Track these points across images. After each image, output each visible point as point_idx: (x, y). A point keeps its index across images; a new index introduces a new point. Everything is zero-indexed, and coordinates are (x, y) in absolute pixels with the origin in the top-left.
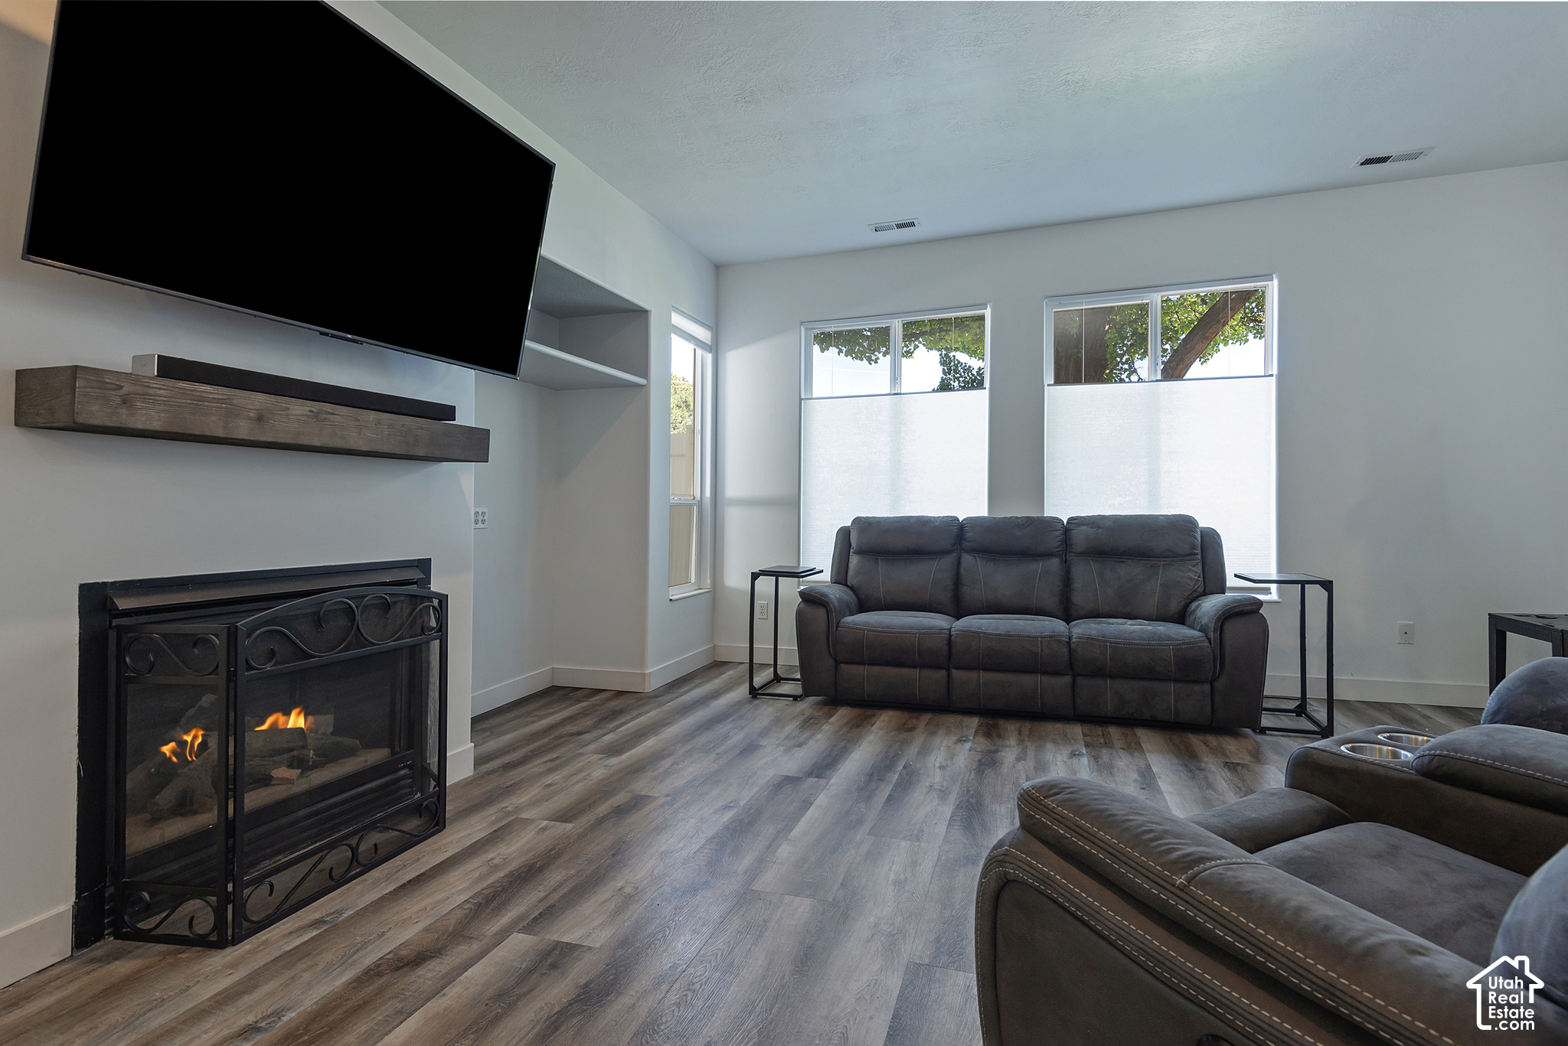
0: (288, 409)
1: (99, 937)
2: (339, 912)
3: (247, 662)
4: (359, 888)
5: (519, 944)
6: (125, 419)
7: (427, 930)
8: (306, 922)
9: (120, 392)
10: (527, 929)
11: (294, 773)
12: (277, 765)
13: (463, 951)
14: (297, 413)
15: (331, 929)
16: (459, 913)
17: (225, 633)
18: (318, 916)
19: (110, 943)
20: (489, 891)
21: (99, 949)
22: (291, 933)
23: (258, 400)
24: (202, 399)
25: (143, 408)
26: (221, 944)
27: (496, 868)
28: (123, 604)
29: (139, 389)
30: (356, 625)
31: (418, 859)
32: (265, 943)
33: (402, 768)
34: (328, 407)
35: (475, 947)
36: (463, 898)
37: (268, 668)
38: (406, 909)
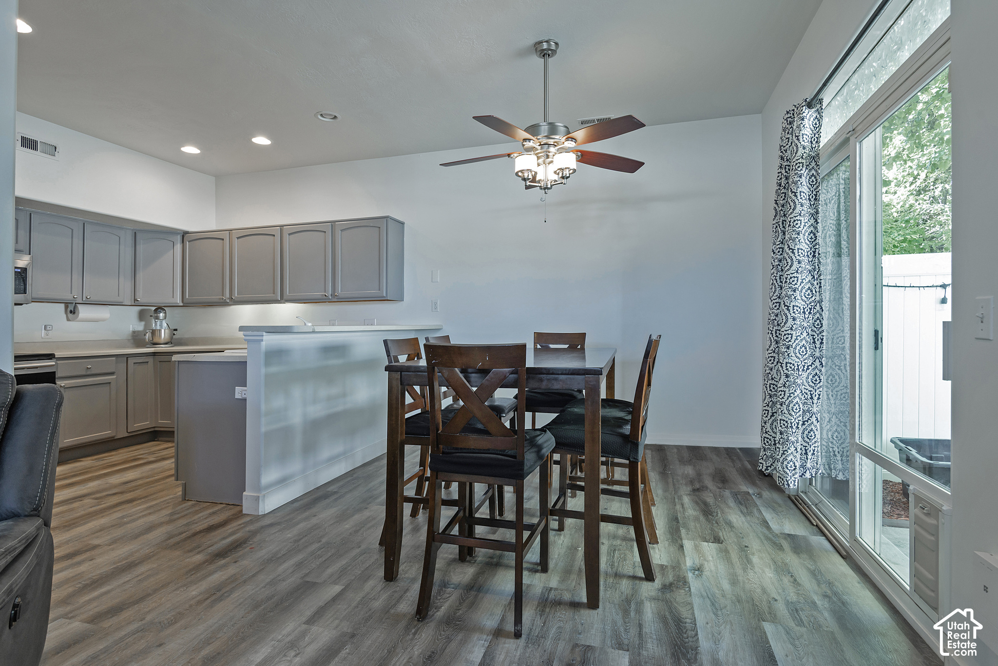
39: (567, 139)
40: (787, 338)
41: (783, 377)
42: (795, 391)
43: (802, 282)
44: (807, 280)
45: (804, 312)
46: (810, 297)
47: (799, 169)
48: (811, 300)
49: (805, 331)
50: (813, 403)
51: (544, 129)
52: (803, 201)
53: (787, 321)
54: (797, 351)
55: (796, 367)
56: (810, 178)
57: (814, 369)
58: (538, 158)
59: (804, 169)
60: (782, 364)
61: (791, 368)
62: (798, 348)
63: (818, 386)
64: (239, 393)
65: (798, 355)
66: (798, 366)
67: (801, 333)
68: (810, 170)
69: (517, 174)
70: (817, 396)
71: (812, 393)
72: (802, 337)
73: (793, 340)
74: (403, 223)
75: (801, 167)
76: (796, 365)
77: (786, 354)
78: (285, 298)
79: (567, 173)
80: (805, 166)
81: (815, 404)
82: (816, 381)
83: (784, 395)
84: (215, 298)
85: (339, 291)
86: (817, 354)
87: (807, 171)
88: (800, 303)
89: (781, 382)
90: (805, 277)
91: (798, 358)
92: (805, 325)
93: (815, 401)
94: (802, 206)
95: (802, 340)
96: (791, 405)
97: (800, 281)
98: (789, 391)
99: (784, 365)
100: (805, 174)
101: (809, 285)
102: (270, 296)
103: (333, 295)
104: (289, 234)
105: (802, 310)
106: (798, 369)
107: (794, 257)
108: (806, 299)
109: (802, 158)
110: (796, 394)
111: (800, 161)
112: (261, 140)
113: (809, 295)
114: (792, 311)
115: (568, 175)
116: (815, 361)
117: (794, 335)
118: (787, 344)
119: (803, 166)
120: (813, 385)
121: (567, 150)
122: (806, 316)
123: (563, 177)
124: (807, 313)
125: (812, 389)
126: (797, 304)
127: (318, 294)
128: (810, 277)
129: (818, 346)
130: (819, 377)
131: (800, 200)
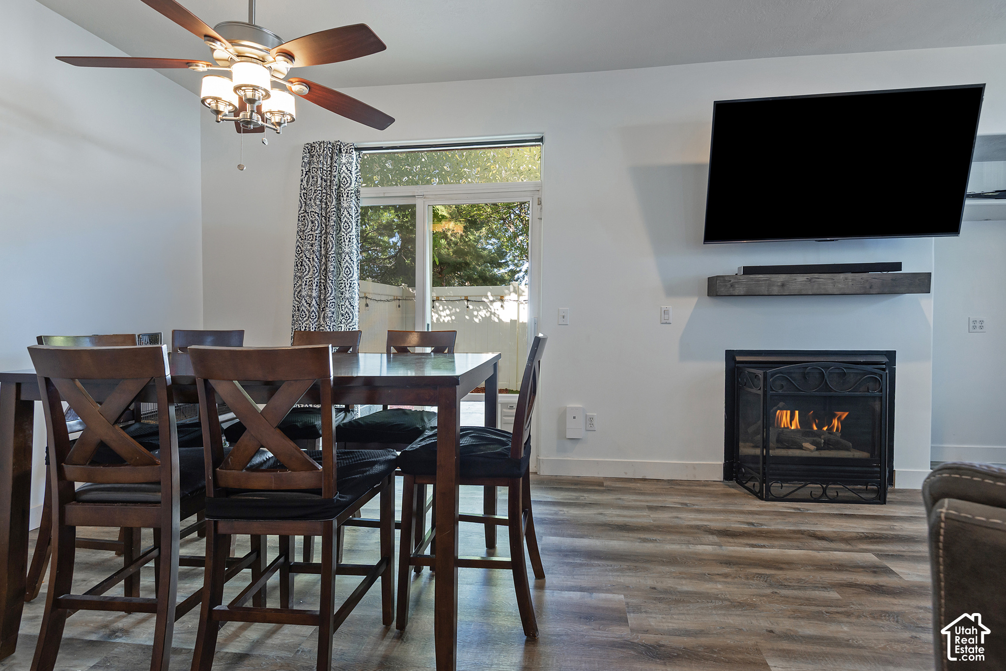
0: (796, 279)
1: (732, 480)
2: (808, 510)
3: (771, 387)
4: (823, 506)
5: (871, 558)
6: (731, 291)
7: (834, 532)
8: (794, 507)
9: (730, 283)
10: (877, 555)
11: (813, 447)
12: (807, 441)
13: (843, 546)
14: (800, 280)
15: (800, 513)
16: (854, 535)
17: (763, 374)
18: (799, 507)
19: (734, 483)
20: (878, 535)
21: (730, 483)
22: (785, 507)
23: (782, 277)
24: (759, 281)
25: (738, 287)
26: (761, 498)
27: (893, 529)
28: (738, 359)
29: (736, 281)
30: (825, 380)
31: (859, 509)
32: (775, 505)
33: (875, 466)
34: (816, 275)
35: (848, 547)
36: (863, 531)
37: (780, 392)
38: (834, 522)
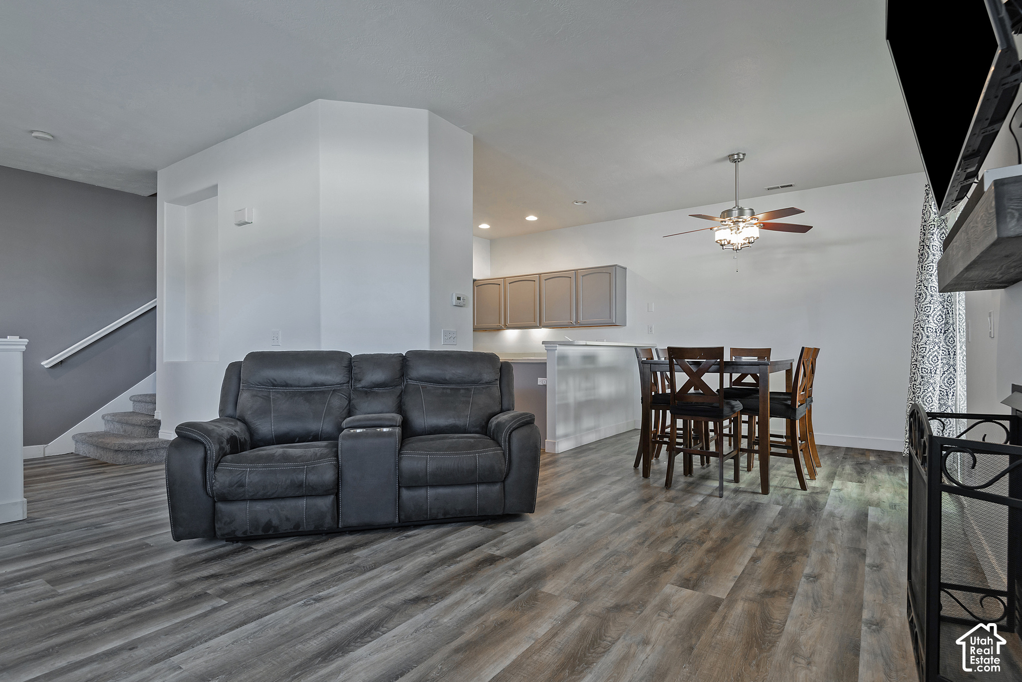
39: (752, 219)
40: (922, 350)
41: (920, 378)
42: (928, 388)
43: (934, 310)
44: (939, 309)
45: (936, 332)
46: (941, 321)
47: (931, 229)
48: (941, 323)
49: (937, 346)
50: (948, 399)
51: (735, 213)
52: (935, 252)
53: (922, 338)
54: (930, 359)
55: (929, 371)
56: (941, 235)
57: (949, 374)
58: (732, 230)
59: (935, 229)
60: (918, 368)
61: (925, 371)
62: (931, 357)
63: (953, 386)
64: (541, 381)
65: (931, 362)
66: (931, 370)
67: (934, 347)
68: (941, 229)
69: (717, 242)
70: (952, 393)
71: (947, 391)
72: (934, 350)
73: (927, 352)
74: (625, 269)
75: (933, 228)
76: (929, 369)
77: (922, 362)
78: (542, 324)
79: (752, 240)
80: (936, 227)
81: (950, 400)
82: (951, 382)
83: (920, 391)
84: (495, 325)
85: (581, 320)
86: (952, 363)
87: (938, 230)
88: (933, 325)
89: (918, 382)
90: (936, 307)
91: (931, 365)
92: (937, 341)
93: (950, 397)
94: (934, 255)
95: (934, 352)
96: (925, 398)
97: (932, 309)
98: (924, 388)
99: (920, 370)
100: (937, 232)
101: (940, 312)
102: (533, 323)
103: (577, 322)
104: (545, 280)
105: (934, 330)
106: (931, 373)
107: (927, 293)
108: (937, 323)
109: (934, 221)
110: (929, 390)
111: (932, 223)
112: (532, 218)
113: (940, 319)
114: (926, 331)
115: (753, 241)
116: (950, 368)
117: (928, 348)
118: (922, 354)
119: (934, 227)
120: (948, 385)
121: (752, 225)
122: (938, 335)
123: (749, 243)
124: (938, 332)
125: (947, 388)
126: (930, 326)
127: (566, 322)
128: (941, 307)
129: (952, 357)
130: (953, 380)
131: (933, 252)
